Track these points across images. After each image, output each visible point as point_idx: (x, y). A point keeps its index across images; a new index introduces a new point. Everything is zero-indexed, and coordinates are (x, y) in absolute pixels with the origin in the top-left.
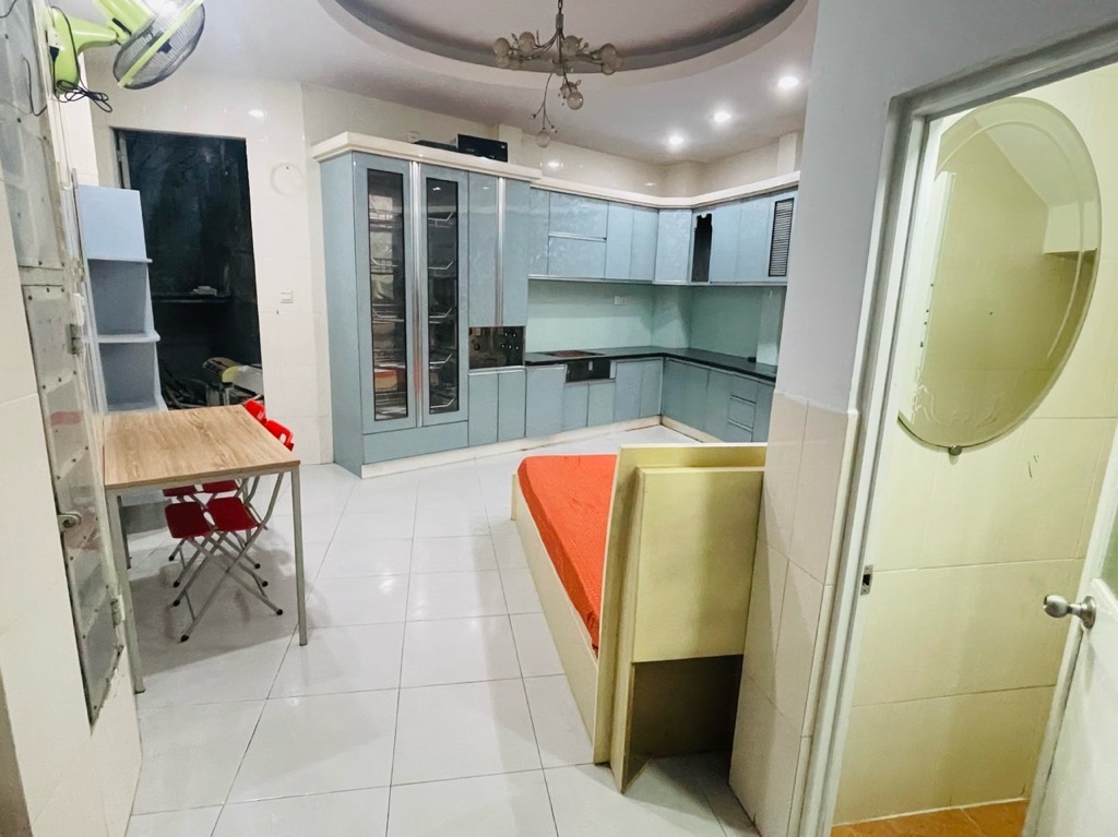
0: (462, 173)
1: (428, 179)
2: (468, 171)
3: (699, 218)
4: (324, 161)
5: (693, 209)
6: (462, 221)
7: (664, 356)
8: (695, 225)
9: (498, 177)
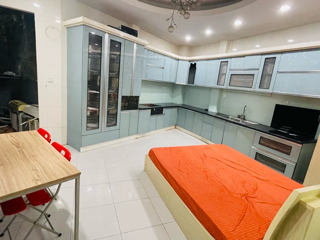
0: (123, 40)
1: (111, 40)
2: (125, 39)
3: (191, 64)
4: (69, 28)
5: (189, 61)
6: (122, 58)
7: (178, 107)
8: (190, 66)
9: (135, 43)
